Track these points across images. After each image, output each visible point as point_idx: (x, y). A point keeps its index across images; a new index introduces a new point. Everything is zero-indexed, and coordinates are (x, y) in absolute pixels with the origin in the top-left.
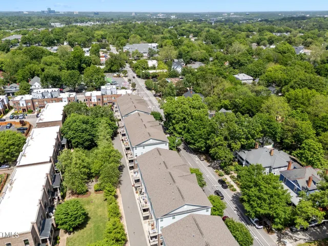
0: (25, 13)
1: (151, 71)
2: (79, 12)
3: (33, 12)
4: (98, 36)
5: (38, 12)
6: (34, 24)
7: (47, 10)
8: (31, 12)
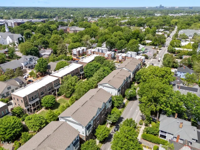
0: (146, 8)
1: (177, 49)
2: (179, 7)
3: (151, 7)
4: (173, 22)
5: (154, 7)
6: (145, 15)
7: (159, 6)
8: (150, 7)
